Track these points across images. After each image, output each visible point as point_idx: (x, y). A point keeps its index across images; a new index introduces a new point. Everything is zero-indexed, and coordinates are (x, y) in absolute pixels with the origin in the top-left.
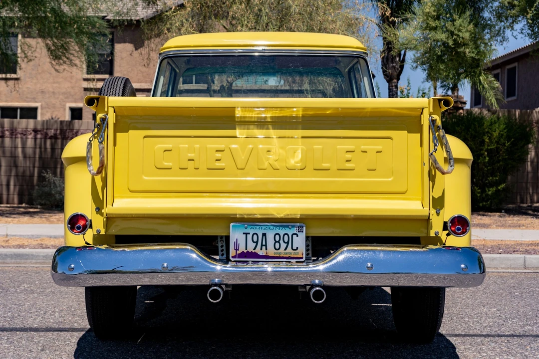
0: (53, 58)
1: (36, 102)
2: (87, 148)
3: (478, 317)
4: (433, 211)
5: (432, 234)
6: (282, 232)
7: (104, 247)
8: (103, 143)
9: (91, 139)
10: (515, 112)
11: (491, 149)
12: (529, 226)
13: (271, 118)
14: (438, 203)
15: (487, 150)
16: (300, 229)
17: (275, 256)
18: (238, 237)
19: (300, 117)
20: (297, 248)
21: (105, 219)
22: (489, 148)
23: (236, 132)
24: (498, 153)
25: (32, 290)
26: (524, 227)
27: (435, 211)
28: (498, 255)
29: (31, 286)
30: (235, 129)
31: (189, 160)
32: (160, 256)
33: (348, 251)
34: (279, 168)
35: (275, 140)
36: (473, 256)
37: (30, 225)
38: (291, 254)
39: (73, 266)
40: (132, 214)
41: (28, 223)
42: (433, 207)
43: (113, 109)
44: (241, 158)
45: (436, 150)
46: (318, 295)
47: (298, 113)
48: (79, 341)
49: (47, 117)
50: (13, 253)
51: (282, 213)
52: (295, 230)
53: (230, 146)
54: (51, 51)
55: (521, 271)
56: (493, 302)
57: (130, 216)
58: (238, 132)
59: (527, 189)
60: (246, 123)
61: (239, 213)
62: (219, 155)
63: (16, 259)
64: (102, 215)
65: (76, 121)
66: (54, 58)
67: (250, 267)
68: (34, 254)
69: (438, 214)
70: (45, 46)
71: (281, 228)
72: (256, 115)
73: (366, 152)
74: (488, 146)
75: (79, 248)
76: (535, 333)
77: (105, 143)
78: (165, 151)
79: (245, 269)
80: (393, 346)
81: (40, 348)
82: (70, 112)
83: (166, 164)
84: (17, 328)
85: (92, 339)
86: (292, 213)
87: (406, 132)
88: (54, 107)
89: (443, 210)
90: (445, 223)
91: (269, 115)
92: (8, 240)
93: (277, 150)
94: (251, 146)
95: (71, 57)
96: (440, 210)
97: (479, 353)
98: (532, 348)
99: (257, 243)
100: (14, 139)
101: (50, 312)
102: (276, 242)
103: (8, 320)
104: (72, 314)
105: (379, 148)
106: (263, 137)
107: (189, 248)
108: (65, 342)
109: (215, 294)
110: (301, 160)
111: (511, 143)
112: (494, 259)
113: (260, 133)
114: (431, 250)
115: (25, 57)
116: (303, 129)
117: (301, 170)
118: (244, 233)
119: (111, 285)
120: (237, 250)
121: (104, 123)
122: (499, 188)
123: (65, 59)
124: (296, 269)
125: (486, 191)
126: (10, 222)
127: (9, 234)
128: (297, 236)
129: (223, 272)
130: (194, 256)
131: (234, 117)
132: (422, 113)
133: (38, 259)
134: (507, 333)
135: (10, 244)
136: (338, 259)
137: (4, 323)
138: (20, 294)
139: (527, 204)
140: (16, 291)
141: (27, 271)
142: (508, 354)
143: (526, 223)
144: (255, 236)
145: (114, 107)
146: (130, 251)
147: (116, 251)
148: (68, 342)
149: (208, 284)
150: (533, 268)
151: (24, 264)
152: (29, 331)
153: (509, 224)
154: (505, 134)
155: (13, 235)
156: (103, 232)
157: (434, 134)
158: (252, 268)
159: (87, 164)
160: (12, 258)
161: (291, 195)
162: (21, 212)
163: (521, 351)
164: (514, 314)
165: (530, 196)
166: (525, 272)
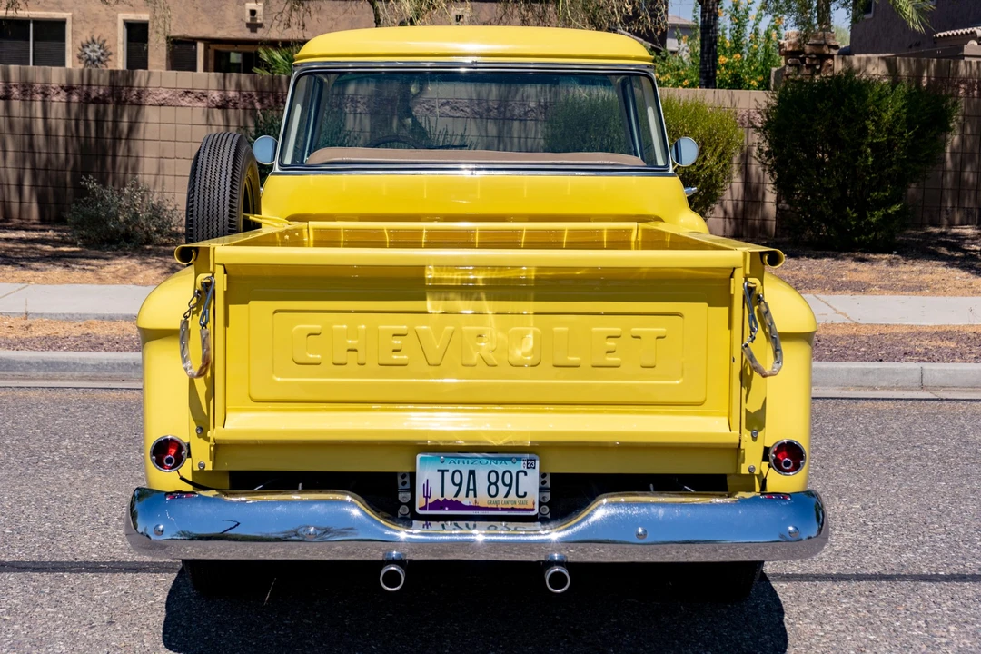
1: (63, 10)
2: (182, 325)
4: (747, 435)
5: (744, 471)
6: (501, 468)
7: (211, 494)
8: (208, 326)
9: (188, 314)
10: (929, 62)
11: (877, 143)
12: (937, 286)
13: (485, 280)
14: (755, 422)
15: (870, 145)
16: (530, 464)
17: (489, 506)
18: (431, 479)
19: (531, 280)
20: (525, 494)
21: (212, 448)
22: (875, 141)
23: (426, 304)
24: (891, 150)
25: (80, 458)
26: (928, 291)
27: (750, 433)
29: (78, 447)
30: (425, 299)
31: (349, 350)
32: (303, 512)
33: (609, 504)
34: (496, 363)
35: (491, 318)
38: (515, 503)
39: (161, 527)
40: (256, 441)
41: (62, 283)
42: (747, 428)
43: (222, 267)
44: (436, 345)
45: (753, 339)
46: (558, 580)
47: (529, 274)
49: (85, 36)
51: (501, 440)
52: (522, 465)
53: (417, 327)
55: (915, 395)
57: (254, 443)
58: (429, 304)
59: (942, 199)
60: (442, 290)
61: (431, 439)
62: (397, 342)
63: (46, 371)
64: (207, 439)
67: (449, 533)
69: (754, 439)
71: (499, 462)
72: (460, 277)
73: (639, 337)
74: (873, 137)
75: (171, 493)
76: (916, 571)
78: (309, 335)
79: (441, 537)
80: (682, 608)
81: (106, 618)
82: (126, 30)
83: (311, 356)
84: (62, 563)
85: (189, 594)
86: (517, 438)
87: (706, 304)
88: (96, 20)
89: (763, 431)
90: (766, 450)
91: (480, 276)
92: (30, 325)
93: (494, 335)
94: (450, 328)
96: (757, 432)
97: (821, 624)
98: (907, 610)
99: (460, 485)
100: (28, 102)
102: (491, 484)
103: (47, 542)
105: (661, 330)
106: (471, 312)
107: (348, 498)
109: (392, 578)
110: (533, 351)
111: (914, 133)
112: (870, 372)
113: (466, 307)
114: (743, 500)
116: (537, 299)
117: (532, 366)
118: (439, 471)
120: (427, 497)
121: (207, 291)
122: (890, 211)
124: (522, 538)
125: (866, 217)
126: (29, 281)
127: (30, 311)
128: (526, 474)
129: (410, 541)
130: (355, 512)
131: (423, 279)
132: (732, 276)
133: (85, 371)
134: (872, 571)
135: (33, 334)
136: (592, 520)
137: (41, 550)
138: (61, 469)
139: (940, 226)
140: (53, 460)
141: (68, 403)
142: (867, 625)
143: (932, 280)
144: (457, 475)
145: (224, 265)
146: (254, 504)
147: (232, 502)
148: (150, 602)
149: (381, 559)
150: (935, 388)
151: (62, 380)
152: (84, 571)
153: (901, 283)
154: (904, 116)
155: (37, 314)
156: (209, 467)
157: (751, 311)
158: (451, 535)
159: (182, 356)
160: (39, 369)
161: (515, 407)
162: (47, 254)
163: (888, 619)
164: (888, 518)
165: (947, 214)
166: (921, 400)
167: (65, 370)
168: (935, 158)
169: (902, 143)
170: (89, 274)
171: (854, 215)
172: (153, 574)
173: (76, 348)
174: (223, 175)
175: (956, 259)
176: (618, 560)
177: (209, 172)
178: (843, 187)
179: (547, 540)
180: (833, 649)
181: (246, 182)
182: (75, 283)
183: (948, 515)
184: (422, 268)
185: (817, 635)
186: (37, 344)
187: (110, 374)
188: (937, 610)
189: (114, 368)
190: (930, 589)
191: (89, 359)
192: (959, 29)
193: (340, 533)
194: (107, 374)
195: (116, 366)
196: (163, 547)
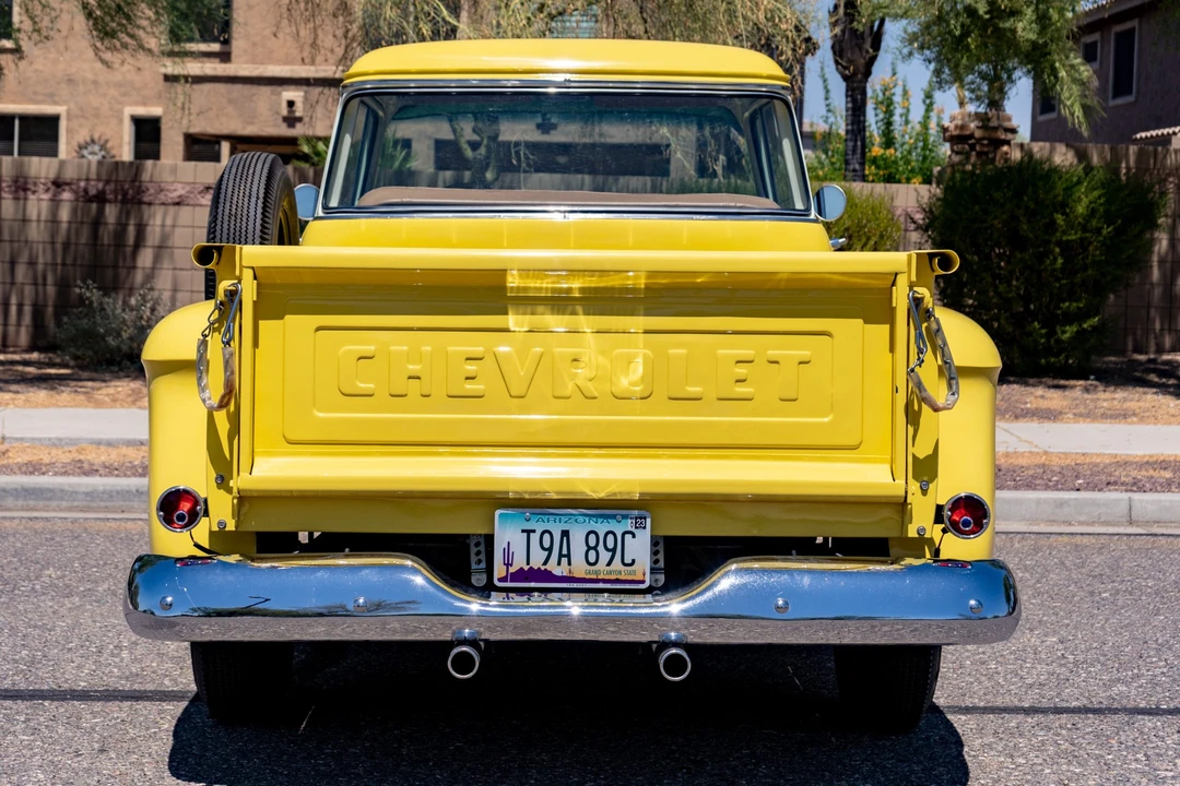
0: (97, 36)
1: (56, 103)
2: (199, 351)
3: (1017, 659)
4: (914, 486)
5: (912, 533)
6: (602, 528)
7: (233, 559)
8: (232, 343)
9: (207, 332)
10: (1127, 149)
11: (1068, 241)
12: (1146, 414)
13: (582, 290)
14: (925, 470)
15: (1059, 243)
16: (639, 522)
17: (588, 577)
18: (512, 540)
19: (640, 289)
20: (633, 561)
21: (235, 501)
22: (1064, 238)
23: (508, 320)
24: (1085, 249)
25: (67, 586)
26: (1135, 419)
27: (918, 485)
28: (1074, 495)
29: (64, 576)
30: (507, 314)
31: (410, 378)
32: (349, 579)
33: (737, 571)
34: (596, 395)
35: (590, 338)
36: (995, 579)
37: (52, 411)
38: (620, 572)
39: (169, 599)
40: (291, 491)
42: (915, 477)
43: (251, 271)
44: (519, 373)
45: (921, 362)
46: (675, 664)
47: (638, 281)
48: (176, 726)
50: (19, 487)
51: (603, 490)
52: (628, 525)
53: (495, 349)
54: (96, 19)
55: (1121, 530)
56: (1053, 618)
57: (288, 494)
58: (512, 320)
59: (1149, 320)
60: (528, 302)
61: (513, 490)
62: (471, 368)
63: (26, 500)
64: (229, 491)
65: (149, 163)
66: (102, 35)
67: (536, 606)
68: (67, 488)
69: (924, 492)
70: (80, 7)
71: (600, 520)
72: (550, 286)
73: (777, 362)
74: (1064, 233)
75: (182, 559)
76: (1131, 704)
77: (235, 344)
78: (360, 358)
79: (526, 610)
80: (833, 740)
81: (96, 746)
82: (133, 128)
83: (362, 385)
84: (42, 691)
85: (203, 722)
86: (623, 489)
87: (861, 321)
88: (97, 116)
89: (935, 482)
90: (939, 508)
91: (576, 284)
92: (8, 451)
93: (593, 358)
94: (538, 349)
95: (141, 33)
96: (928, 483)
97: (1012, 756)
98: (1121, 743)
99: (550, 550)
101: (111, 647)
102: (589, 548)
103: (22, 670)
104: (158, 654)
105: (805, 354)
106: (563, 330)
107: (409, 563)
108: (148, 729)
109: (463, 662)
110: (643, 378)
111: (1115, 229)
112: (1065, 503)
113: (557, 323)
114: (911, 568)
115: (35, 30)
116: (647, 314)
117: (642, 398)
118: (523, 531)
119: (247, 639)
120: (508, 565)
121: (232, 301)
122: (1085, 326)
123: (127, 39)
124: (630, 611)
125: (1056, 333)
126: (7, 404)
127: (7, 435)
128: (634, 536)
129: (481, 615)
130: (419, 580)
131: (503, 288)
132: (893, 284)
133: (74, 500)
134: (1075, 704)
135: (11, 461)
136: (717, 590)
137: (16, 677)
138: (43, 598)
139: (1146, 353)
140: (33, 588)
141: (52, 532)
142: (1070, 758)
143: (1140, 408)
144: (547, 536)
145: (253, 268)
146: (287, 570)
147: (259, 569)
148: (153, 730)
149: (449, 639)
150: (1147, 523)
151: (45, 511)
152: (69, 699)
153: (1102, 411)
154: (1101, 209)
155: (17, 439)
156: (231, 526)
157: (918, 328)
158: (538, 607)
159: (199, 385)
160: (17, 498)
161: (621, 451)
162: (30, 376)
163: (1097, 752)
164: (1094, 651)
165: (1156, 338)
166: (1130, 535)
167: (50, 499)
168: (1140, 263)
169: (1099, 241)
170: (82, 397)
171: (1044, 331)
172: (157, 703)
173: (65, 473)
174: (253, 199)
175: (1170, 386)
176: (752, 641)
177: (236, 196)
178: (1026, 299)
179: (667, 613)
180: (1027, 782)
181: (281, 214)
182: (64, 406)
183: (1170, 649)
184: (503, 272)
185: (1007, 768)
186: (16, 469)
187: (108, 504)
188: (1159, 743)
189: (111, 496)
190: (1148, 722)
191: (80, 485)
192: (1164, 127)
193: (396, 607)
194: (102, 504)
195: (114, 494)
196: (172, 625)
